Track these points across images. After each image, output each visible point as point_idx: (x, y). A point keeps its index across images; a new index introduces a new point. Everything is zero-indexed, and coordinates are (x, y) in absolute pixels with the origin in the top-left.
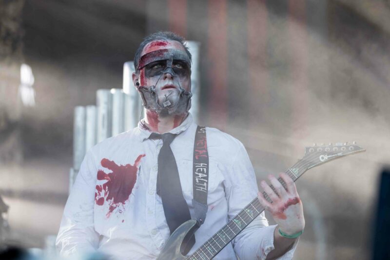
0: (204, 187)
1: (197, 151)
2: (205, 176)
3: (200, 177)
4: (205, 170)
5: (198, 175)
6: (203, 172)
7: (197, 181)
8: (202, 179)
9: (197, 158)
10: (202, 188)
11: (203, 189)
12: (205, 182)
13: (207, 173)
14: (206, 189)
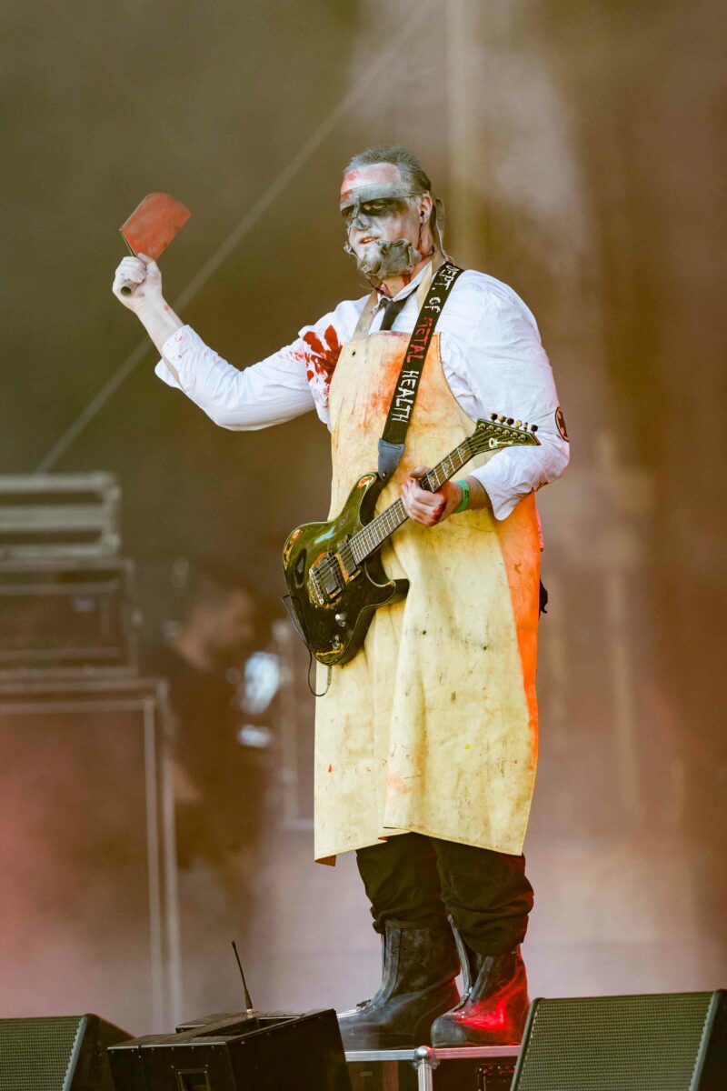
0: (405, 413)
1: (412, 346)
2: (412, 393)
3: (403, 395)
4: (414, 381)
5: (402, 393)
6: (409, 388)
7: (398, 405)
8: (406, 400)
9: (408, 361)
10: (401, 416)
11: (403, 418)
12: (408, 404)
13: (416, 389)
14: (407, 417)
